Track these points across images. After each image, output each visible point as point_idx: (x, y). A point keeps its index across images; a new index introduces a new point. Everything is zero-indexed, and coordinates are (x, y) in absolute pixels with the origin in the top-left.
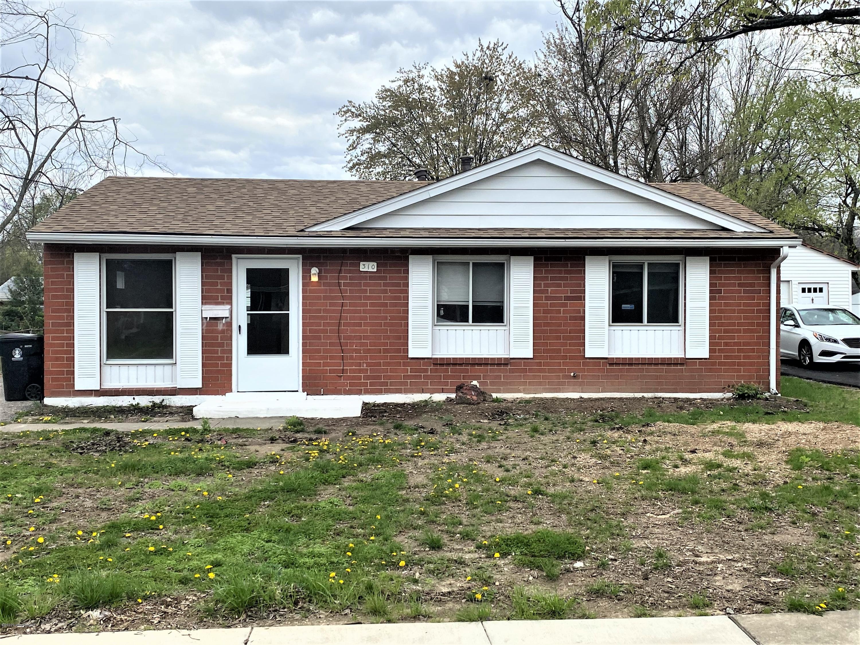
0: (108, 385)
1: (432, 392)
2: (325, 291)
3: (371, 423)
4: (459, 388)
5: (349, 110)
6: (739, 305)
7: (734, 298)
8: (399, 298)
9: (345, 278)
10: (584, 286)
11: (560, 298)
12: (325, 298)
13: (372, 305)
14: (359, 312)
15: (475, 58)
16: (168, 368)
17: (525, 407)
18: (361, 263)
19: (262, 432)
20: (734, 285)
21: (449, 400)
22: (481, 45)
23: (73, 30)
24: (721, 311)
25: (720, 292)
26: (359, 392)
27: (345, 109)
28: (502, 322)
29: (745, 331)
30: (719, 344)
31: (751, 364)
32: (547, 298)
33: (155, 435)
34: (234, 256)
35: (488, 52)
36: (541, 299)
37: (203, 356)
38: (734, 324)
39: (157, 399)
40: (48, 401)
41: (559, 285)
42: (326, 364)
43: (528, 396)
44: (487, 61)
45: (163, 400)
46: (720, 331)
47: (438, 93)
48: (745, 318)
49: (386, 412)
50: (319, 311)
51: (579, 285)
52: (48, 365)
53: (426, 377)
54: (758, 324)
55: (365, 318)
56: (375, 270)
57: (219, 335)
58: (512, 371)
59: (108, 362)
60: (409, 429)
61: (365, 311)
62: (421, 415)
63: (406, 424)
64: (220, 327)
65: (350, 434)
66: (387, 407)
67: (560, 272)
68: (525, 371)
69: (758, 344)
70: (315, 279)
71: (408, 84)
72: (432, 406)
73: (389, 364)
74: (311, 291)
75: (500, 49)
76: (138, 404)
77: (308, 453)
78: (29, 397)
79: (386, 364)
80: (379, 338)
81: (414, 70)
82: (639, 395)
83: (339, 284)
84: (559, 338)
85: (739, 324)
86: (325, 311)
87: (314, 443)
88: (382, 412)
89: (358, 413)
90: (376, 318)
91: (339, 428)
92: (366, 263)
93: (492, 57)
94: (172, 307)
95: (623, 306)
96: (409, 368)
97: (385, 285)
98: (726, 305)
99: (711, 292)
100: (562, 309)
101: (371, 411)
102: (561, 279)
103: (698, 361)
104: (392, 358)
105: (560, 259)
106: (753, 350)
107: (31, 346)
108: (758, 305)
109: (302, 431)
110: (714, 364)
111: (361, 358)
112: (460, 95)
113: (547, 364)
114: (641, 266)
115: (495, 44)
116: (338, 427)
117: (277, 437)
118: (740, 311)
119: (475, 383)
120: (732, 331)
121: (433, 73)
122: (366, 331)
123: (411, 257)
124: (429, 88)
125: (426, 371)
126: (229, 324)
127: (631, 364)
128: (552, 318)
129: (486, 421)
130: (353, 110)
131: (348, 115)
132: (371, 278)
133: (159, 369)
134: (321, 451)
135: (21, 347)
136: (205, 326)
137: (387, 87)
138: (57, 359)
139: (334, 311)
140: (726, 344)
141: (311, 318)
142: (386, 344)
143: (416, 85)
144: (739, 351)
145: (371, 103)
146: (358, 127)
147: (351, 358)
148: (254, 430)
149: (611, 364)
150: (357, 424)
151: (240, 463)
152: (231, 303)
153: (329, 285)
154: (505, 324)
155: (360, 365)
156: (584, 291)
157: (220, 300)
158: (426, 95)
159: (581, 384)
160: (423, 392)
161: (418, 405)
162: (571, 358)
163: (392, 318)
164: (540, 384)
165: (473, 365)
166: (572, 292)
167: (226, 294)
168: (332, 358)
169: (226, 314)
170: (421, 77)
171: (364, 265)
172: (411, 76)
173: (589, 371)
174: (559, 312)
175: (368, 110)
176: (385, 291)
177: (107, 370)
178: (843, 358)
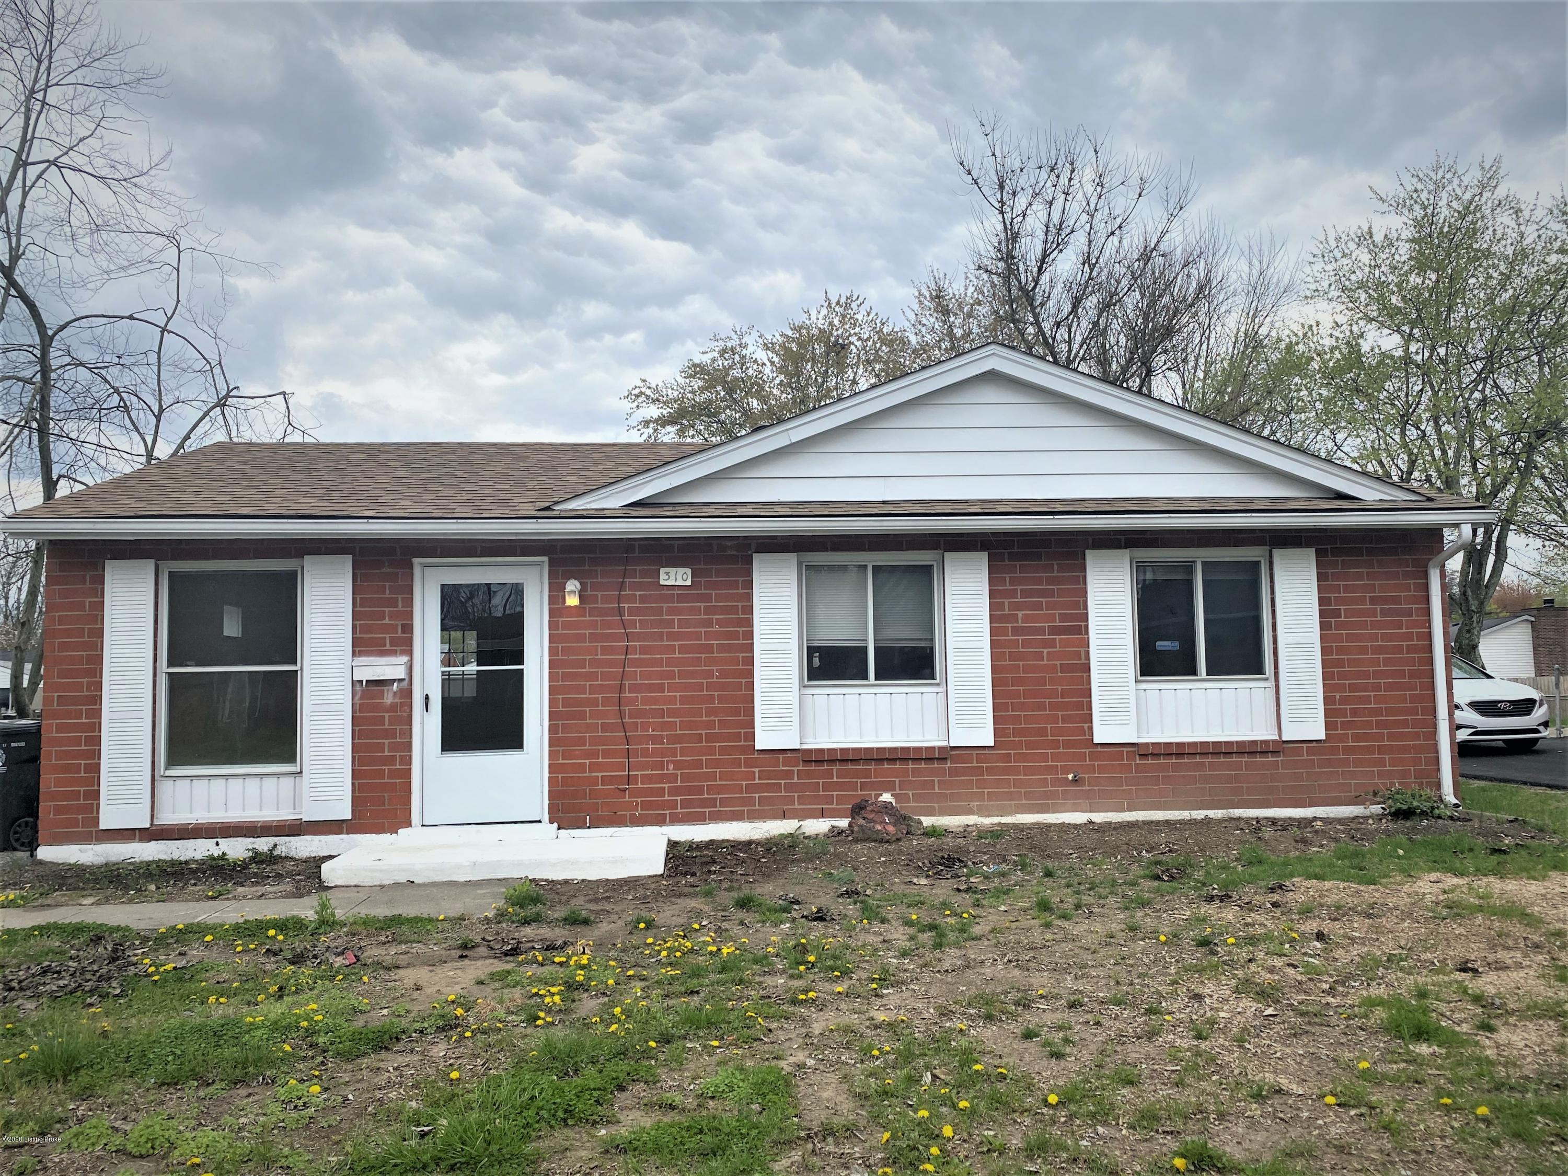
0: (167, 818)
1: (803, 815)
2: (594, 625)
3: (687, 890)
4: (858, 810)
5: (642, 393)
6: (1374, 638)
7: (1364, 625)
8: (735, 635)
9: (632, 599)
10: (1086, 608)
11: (1041, 631)
12: (594, 637)
13: (682, 649)
14: (659, 662)
15: (821, 317)
16: (287, 782)
17: (994, 846)
18: (662, 570)
19: (447, 925)
20: (1362, 600)
21: (836, 833)
22: (828, 299)
23: (217, 257)
24: (1340, 650)
25: (1337, 613)
26: (660, 821)
27: (636, 391)
28: (933, 677)
29: (1389, 687)
30: (1343, 713)
31: (1405, 749)
32: (1016, 631)
33: (209, 938)
34: (416, 561)
35: (837, 309)
36: (1004, 632)
37: (353, 757)
38: (1366, 675)
39: (263, 844)
40: (45, 853)
41: (1038, 606)
42: (594, 767)
43: (987, 821)
44: (836, 322)
45: (275, 845)
46: (1341, 688)
47: (767, 370)
48: (1387, 662)
49: (714, 862)
50: (582, 663)
51: (1076, 605)
52: (48, 782)
53: (789, 787)
54: (1412, 675)
55: (671, 675)
56: (689, 583)
57: (387, 715)
58: (954, 772)
59: (168, 773)
60: (769, 910)
61: (670, 662)
62: (785, 868)
63: (759, 891)
64: (388, 699)
65: (642, 925)
66: (715, 850)
67: (1039, 581)
68: (979, 771)
69: (1414, 711)
70: (572, 601)
71: (726, 355)
72: (807, 847)
73: (716, 764)
74: (566, 625)
75: (854, 305)
76: (224, 854)
77: (536, 994)
78: (16, 845)
79: (710, 764)
80: (699, 713)
81: (735, 337)
82: (1199, 814)
83: (620, 611)
84: (1041, 707)
85: (1377, 674)
86: (593, 663)
87: (557, 960)
88: (707, 863)
89: (658, 867)
90: (692, 675)
91: (617, 908)
92: (672, 571)
93: (844, 316)
94: (295, 663)
95: (1158, 643)
96: (756, 770)
97: (708, 611)
98: (1350, 638)
99: (1322, 614)
100: (1045, 651)
101: (685, 860)
102: (1042, 593)
103: (1305, 745)
104: (723, 751)
105: (1038, 557)
106: (1405, 723)
107: (23, 744)
108: (1409, 637)
109: (537, 919)
110: (1334, 750)
111: (663, 753)
112: (798, 373)
113: (1024, 758)
114: (1189, 568)
115: (847, 298)
116: (616, 903)
117: (478, 939)
118: (1379, 650)
119: (887, 797)
120: (1365, 688)
121: (761, 341)
122: (672, 700)
123: (756, 557)
124: (756, 361)
125: (789, 775)
126: (407, 693)
127: (1179, 755)
128: (1026, 669)
129: (924, 881)
130: (648, 392)
131: (640, 400)
132: (681, 598)
133: (269, 783)
134: (572, 987)
135: (4, 745)
136: (357, 697)
137: (697, 361)
138: (67, 769)
139: (611, 664)
140: (1355, 713)
141: (565, 676)
142: (711, 725)
143: (737, 357)
144: (1379, 724)
145: (673, 382)
146: (655, 416)
147: (645, 752)
148: (430, 920)
149: (1144, 756)
150: (657, 894)
151: (357, 1037)
152: (410, 653)
153: (602, 612)
154: (938, 681)
155: (661, 766)
156: (1085, 618)
157: (388, 647)
158: (750, 372)
159: (1087, 795)
160: (784, 816)
161: (776, 845)
162: (1067, 744)
163: (723, 674)
164: (1010, 796)
165: (880, 761)
166: (1064, 617)
167: (400, 634)
168: (606, 754)
169: (400, 673)
170: (744, 346)
171: (667, 573)
172: (729, 345)
173: (1101, 769)
174: (1040, 656)
175: (670, 391)
176: (709, 623)
177: (166, 789)
178: (1472, 734)
